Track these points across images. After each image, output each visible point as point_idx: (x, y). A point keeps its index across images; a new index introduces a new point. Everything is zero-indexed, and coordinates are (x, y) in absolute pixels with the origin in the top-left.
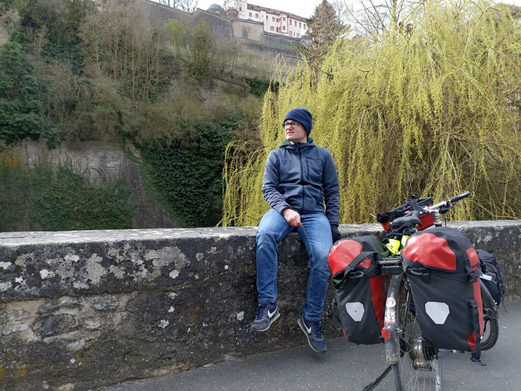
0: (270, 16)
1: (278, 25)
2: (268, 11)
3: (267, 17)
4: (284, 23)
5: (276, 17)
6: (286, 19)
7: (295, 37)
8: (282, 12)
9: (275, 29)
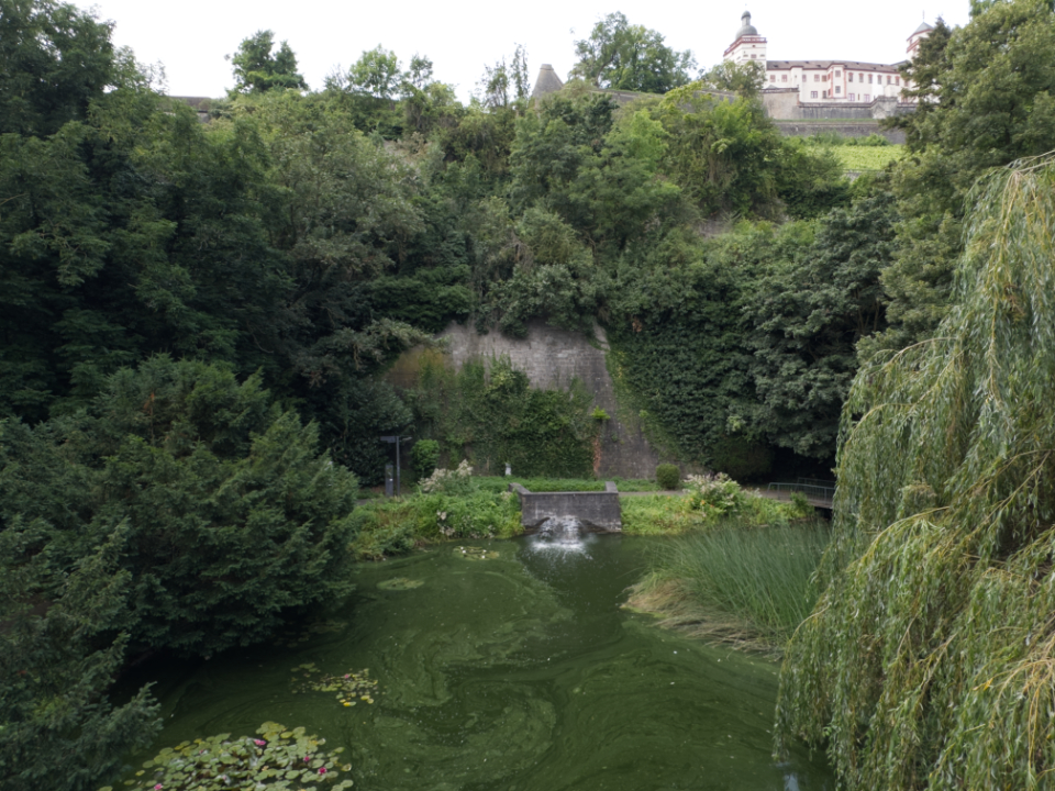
0: (811, 74)
1: (827, 86)
2: (805, 66)
3: (804, 77)
4: (838, 81)
5: (822, 73)
6: (842, 73)
7: (862, 101)
8: (833, 63)
9: (820, 95)
